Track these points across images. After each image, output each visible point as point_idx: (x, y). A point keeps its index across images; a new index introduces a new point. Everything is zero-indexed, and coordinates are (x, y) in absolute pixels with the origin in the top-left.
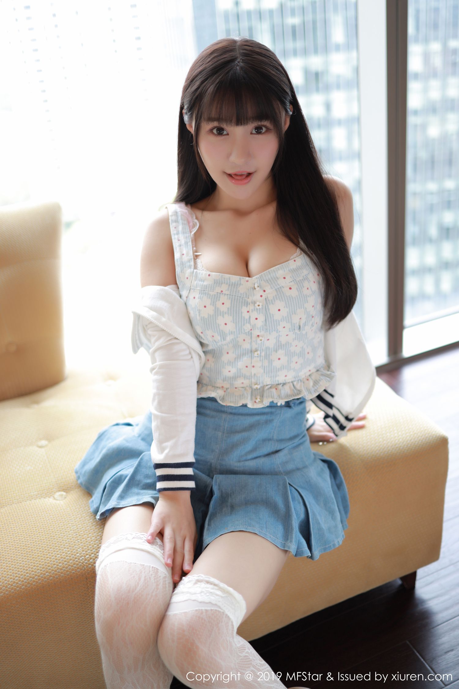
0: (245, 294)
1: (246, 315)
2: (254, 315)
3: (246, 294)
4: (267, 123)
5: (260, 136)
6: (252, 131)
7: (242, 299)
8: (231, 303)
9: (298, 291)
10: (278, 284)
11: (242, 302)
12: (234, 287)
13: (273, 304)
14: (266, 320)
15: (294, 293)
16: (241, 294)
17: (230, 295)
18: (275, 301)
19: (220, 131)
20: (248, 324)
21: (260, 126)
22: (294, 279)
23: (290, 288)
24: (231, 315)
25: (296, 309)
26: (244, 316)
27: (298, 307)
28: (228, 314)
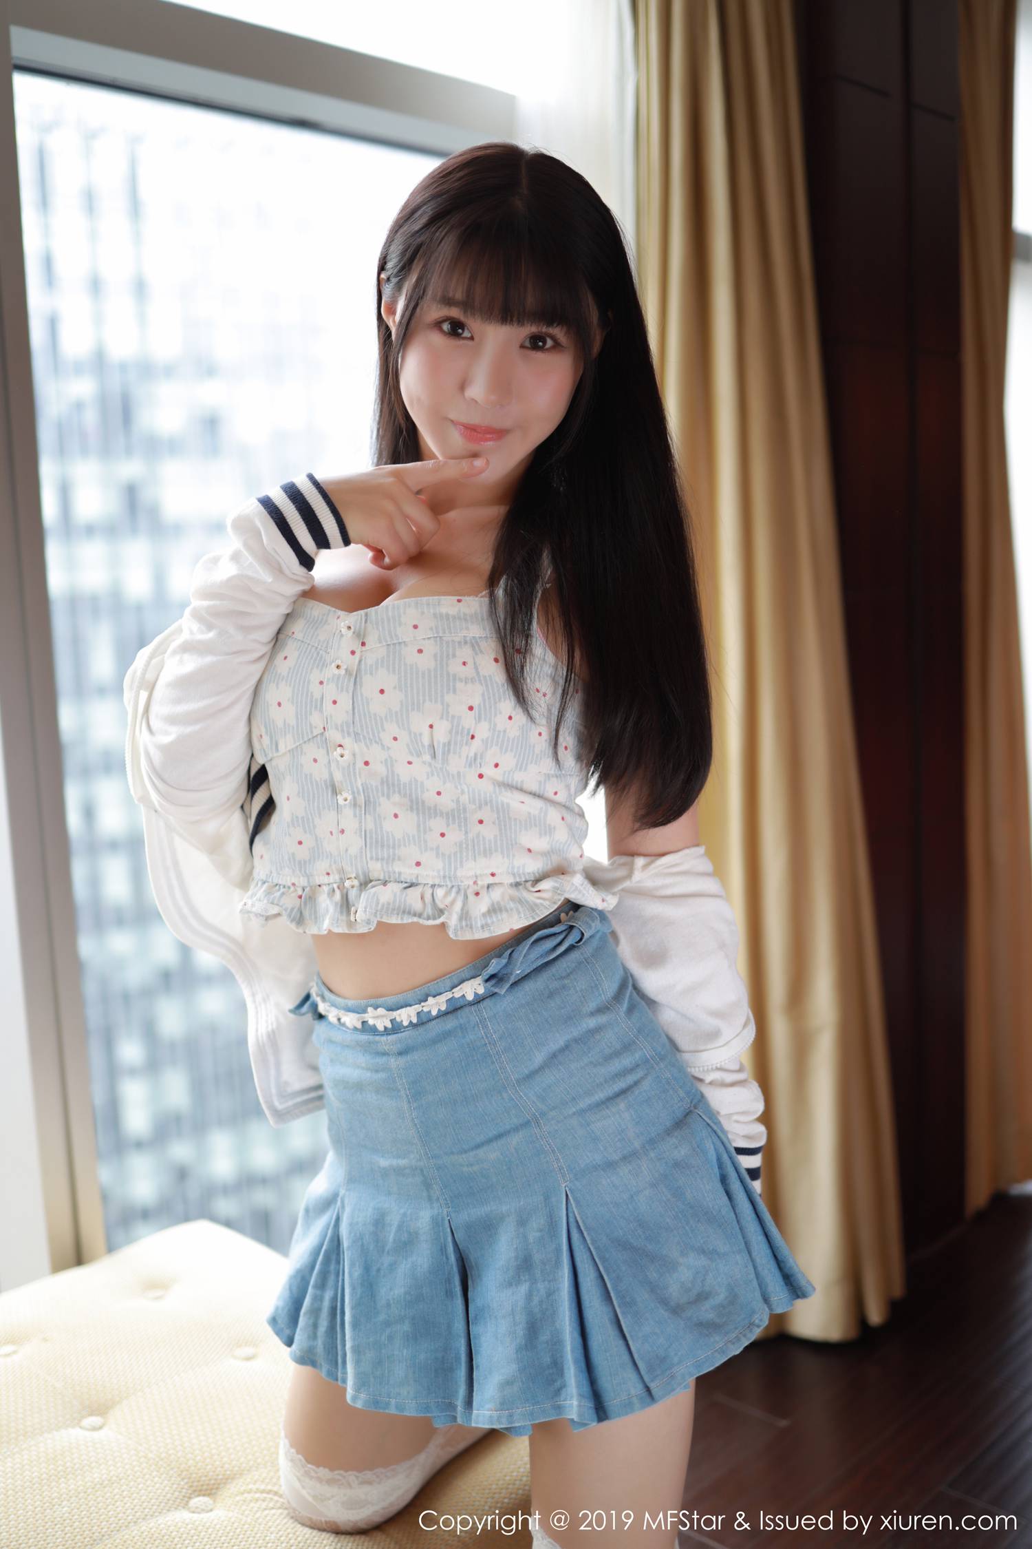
1: (316, 690)
2: (331, 692)
3: (325, 641)
4: (558, 332)
5: (539, 355)
6: (524, 341)
7: (318, 654)
8: (299, 658)
9: (437, 661)
10: (396, 636)
11: (314, 659)
12: (313, 626)
13: (371, 674)
14: (353, 709)
15: (425, 662)
16: (317, 641)
17: (302, 640)
18: (377, 669)
19: (456, 329)
20: (318, 713)
21: (543, 335)
22: (435, 635)
23: (420, 651)
24: (290, 685)
25: (421, 702)
26: (312, 693)
27: (427, 698)
28: (286, 681)
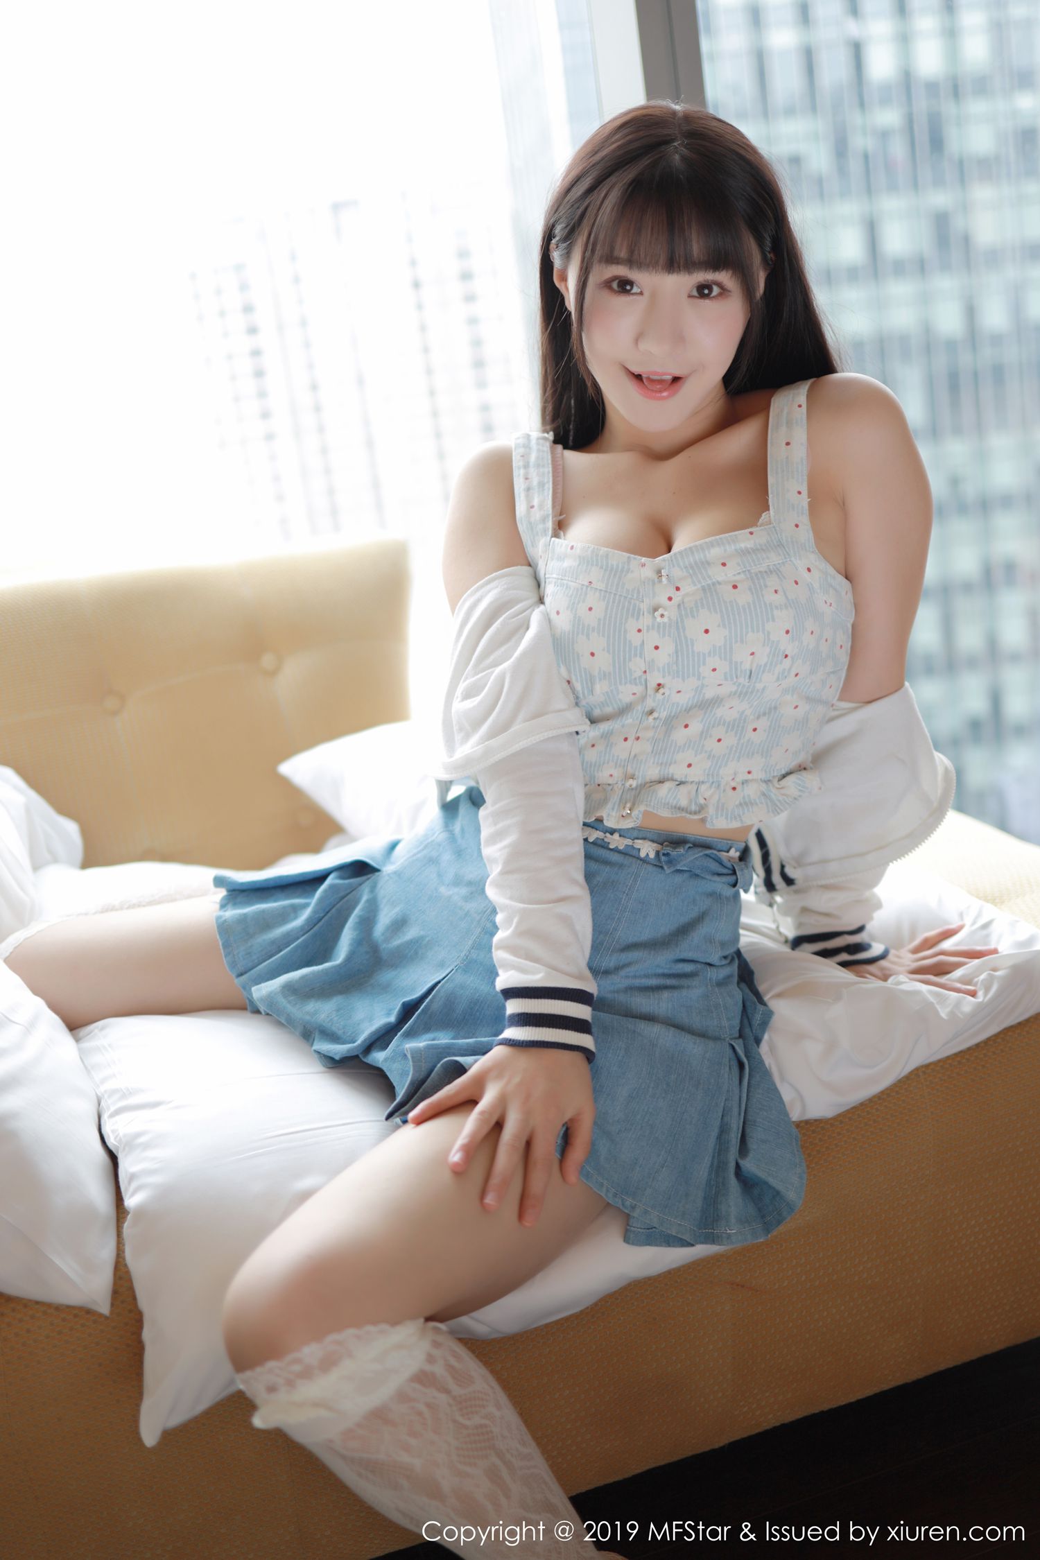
0: (636, 591)
1: (635, 639)
2: (652, 638)
3: (638, 590)
4: (723, 277)
5: (706, 303)
6: (692, 291)
7: (630, 603)
8: (607, 608)
9: (752, 594)
10: (709, 577)
11: (628, 609)
12: (615, 575)
13: (693, 617)
14: (677, 652)
15: (743, 597)
16: (628, 591)
17: (606, 591)
18: (698, 611)
19: (625, 286)
20: (638, 658)
21: (710, 282)
22: (744, 570)
23: (735, 587)
24: (603, 636)
25: (744, 633)
26: (630, 641)
27: (750, 629)
28: (599, 633)
